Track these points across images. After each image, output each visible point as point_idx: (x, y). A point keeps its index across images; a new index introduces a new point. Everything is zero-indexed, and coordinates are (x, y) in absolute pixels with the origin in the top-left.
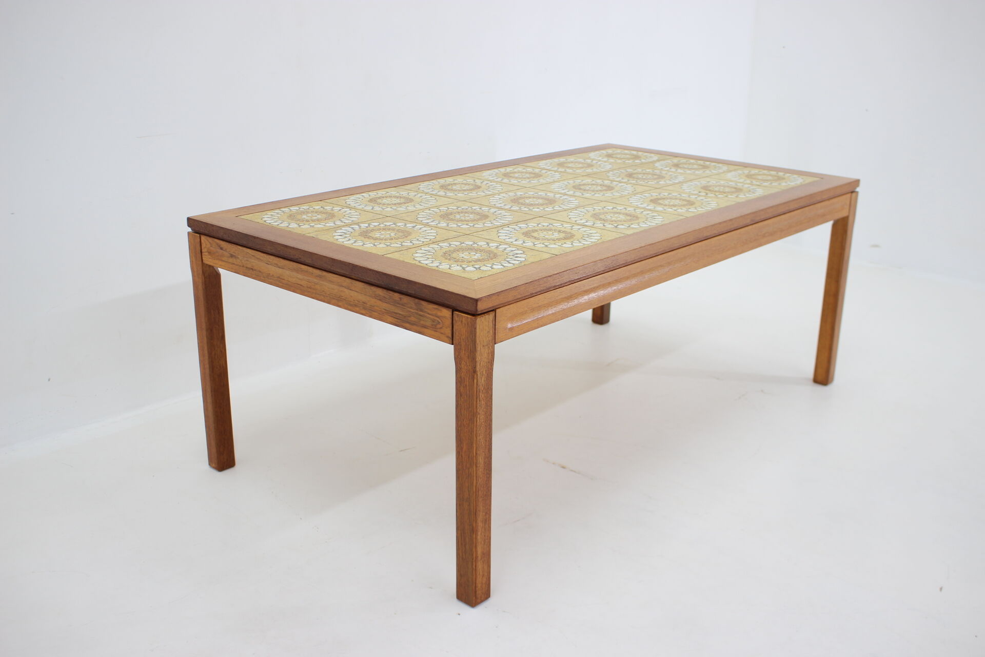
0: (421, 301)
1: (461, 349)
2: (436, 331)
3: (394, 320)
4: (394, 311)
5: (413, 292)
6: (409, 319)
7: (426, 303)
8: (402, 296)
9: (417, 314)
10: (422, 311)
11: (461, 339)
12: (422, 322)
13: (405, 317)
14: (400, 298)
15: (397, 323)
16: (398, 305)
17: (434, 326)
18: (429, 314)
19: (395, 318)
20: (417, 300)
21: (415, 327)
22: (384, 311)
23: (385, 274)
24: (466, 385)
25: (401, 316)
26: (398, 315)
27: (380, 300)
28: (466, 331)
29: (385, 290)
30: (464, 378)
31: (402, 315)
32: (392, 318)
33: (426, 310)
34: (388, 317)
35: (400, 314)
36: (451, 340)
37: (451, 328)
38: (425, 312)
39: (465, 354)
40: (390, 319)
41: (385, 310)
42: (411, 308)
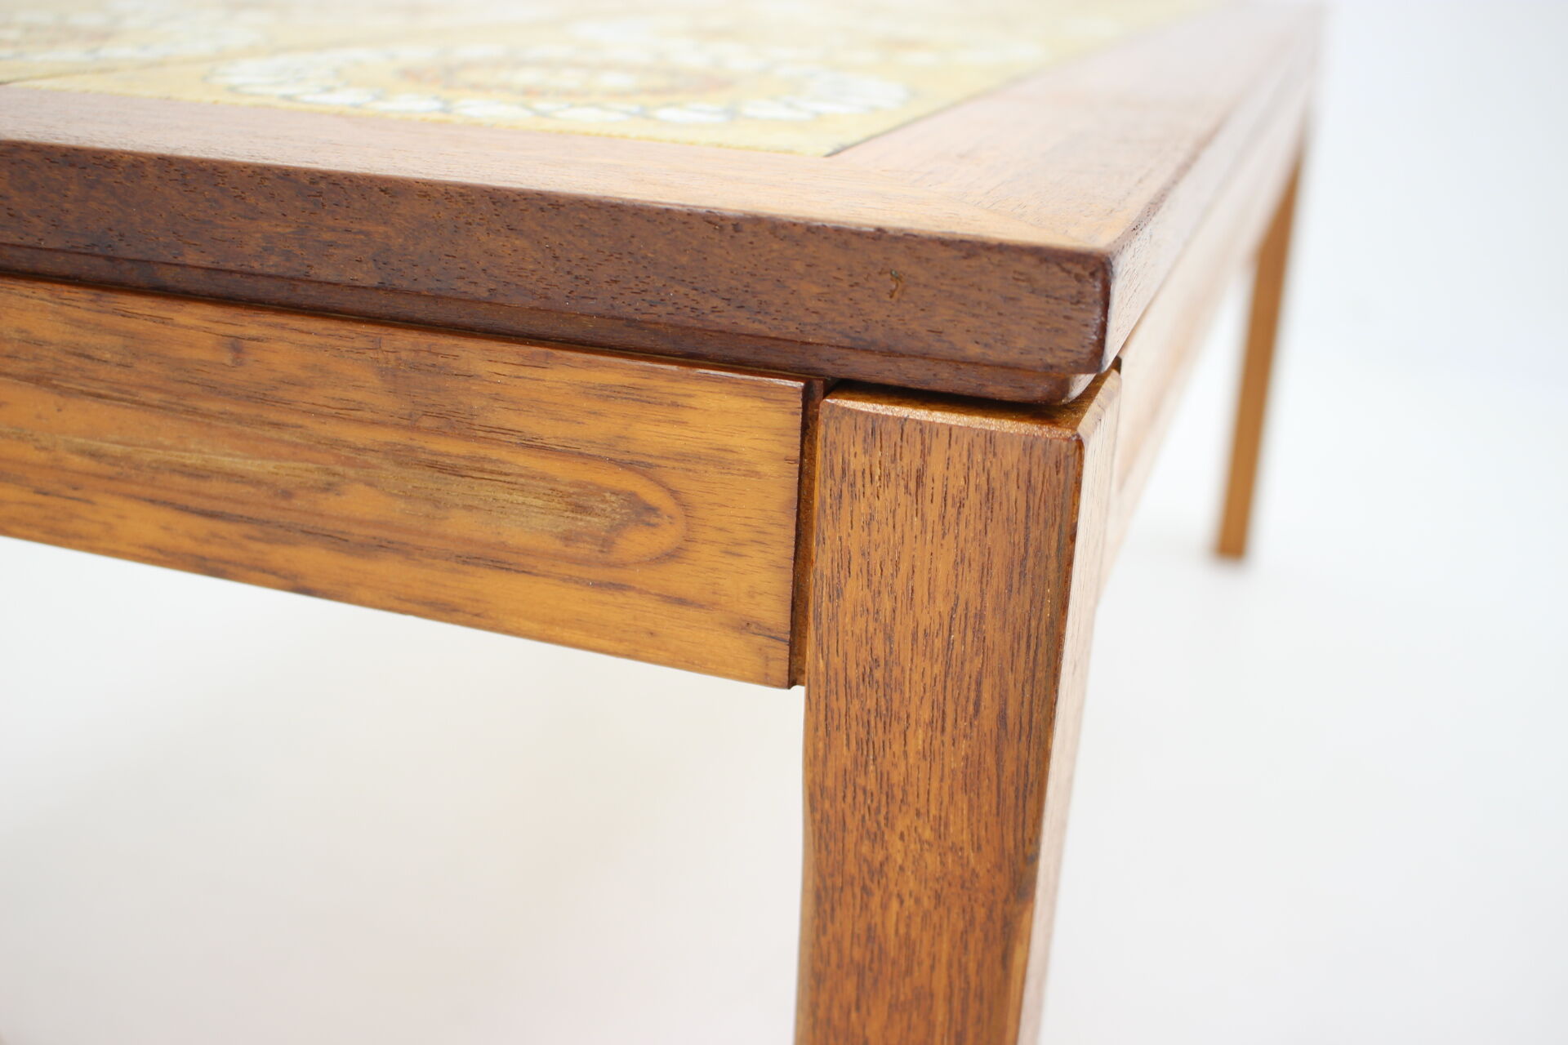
0: (445, 342)
1: (887, 717)
2: (619, 587)
3: (186, 530)
4: (174, 456)
5: (365, 275)
6: (330, 504)
7: (510, 352)
8: (252, 325)
9: (402, 457)
10: (456, 423)
11: (902, 631)
12: (461, 524)
13: (287, 494)
14: (236, 345)
15: (213, 550)
16: (214, 406)
17: (584, 549)
18: (533, 445)
19: (185, 509)
20: (404, 341)
21: (388, 569)
22: (77, 462)
23: (77, 151)
24: (922, 997)
25: (244, 490)
26: (216, 487)
27: (39, 380)
28: (960, 561)
29: (81, 295)
30: (907, 943)
31: (257, 483)
32: (166, 516)
33: (511, 420)
34: (130, 507)
35: (231, 476)
36: (783, 651)
37: (784, 551)
38: (495, 434)
39: (927, 754)
40: (147, 523)
41: (94, 455)
42: (345, 413)
